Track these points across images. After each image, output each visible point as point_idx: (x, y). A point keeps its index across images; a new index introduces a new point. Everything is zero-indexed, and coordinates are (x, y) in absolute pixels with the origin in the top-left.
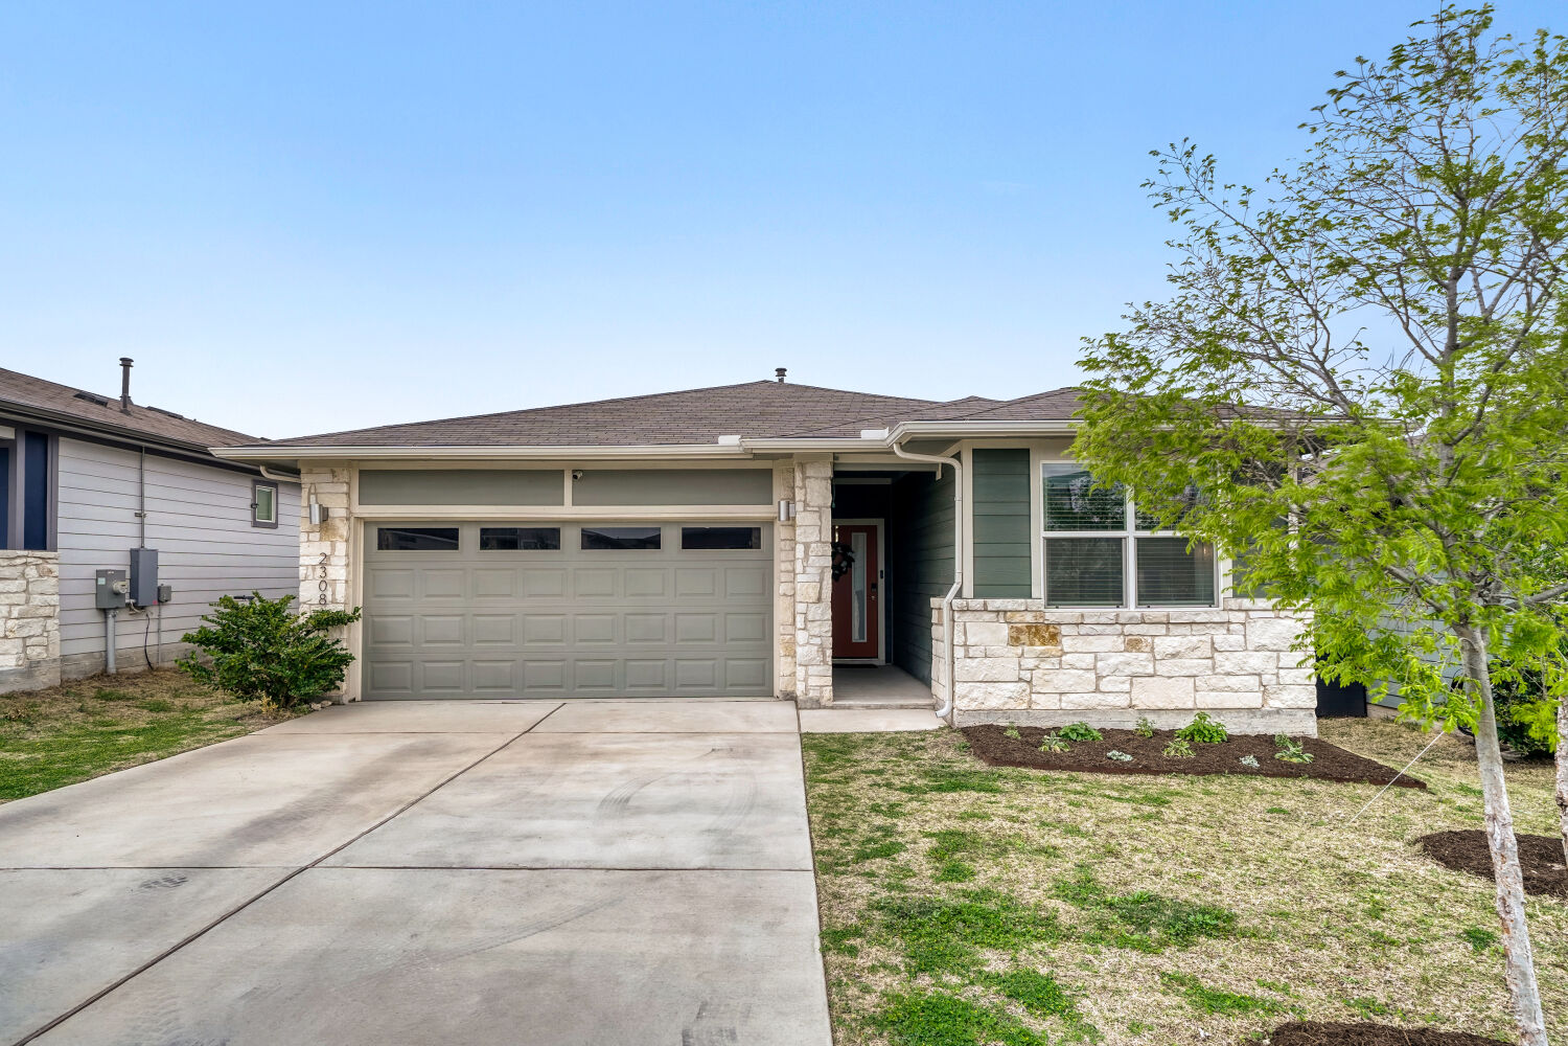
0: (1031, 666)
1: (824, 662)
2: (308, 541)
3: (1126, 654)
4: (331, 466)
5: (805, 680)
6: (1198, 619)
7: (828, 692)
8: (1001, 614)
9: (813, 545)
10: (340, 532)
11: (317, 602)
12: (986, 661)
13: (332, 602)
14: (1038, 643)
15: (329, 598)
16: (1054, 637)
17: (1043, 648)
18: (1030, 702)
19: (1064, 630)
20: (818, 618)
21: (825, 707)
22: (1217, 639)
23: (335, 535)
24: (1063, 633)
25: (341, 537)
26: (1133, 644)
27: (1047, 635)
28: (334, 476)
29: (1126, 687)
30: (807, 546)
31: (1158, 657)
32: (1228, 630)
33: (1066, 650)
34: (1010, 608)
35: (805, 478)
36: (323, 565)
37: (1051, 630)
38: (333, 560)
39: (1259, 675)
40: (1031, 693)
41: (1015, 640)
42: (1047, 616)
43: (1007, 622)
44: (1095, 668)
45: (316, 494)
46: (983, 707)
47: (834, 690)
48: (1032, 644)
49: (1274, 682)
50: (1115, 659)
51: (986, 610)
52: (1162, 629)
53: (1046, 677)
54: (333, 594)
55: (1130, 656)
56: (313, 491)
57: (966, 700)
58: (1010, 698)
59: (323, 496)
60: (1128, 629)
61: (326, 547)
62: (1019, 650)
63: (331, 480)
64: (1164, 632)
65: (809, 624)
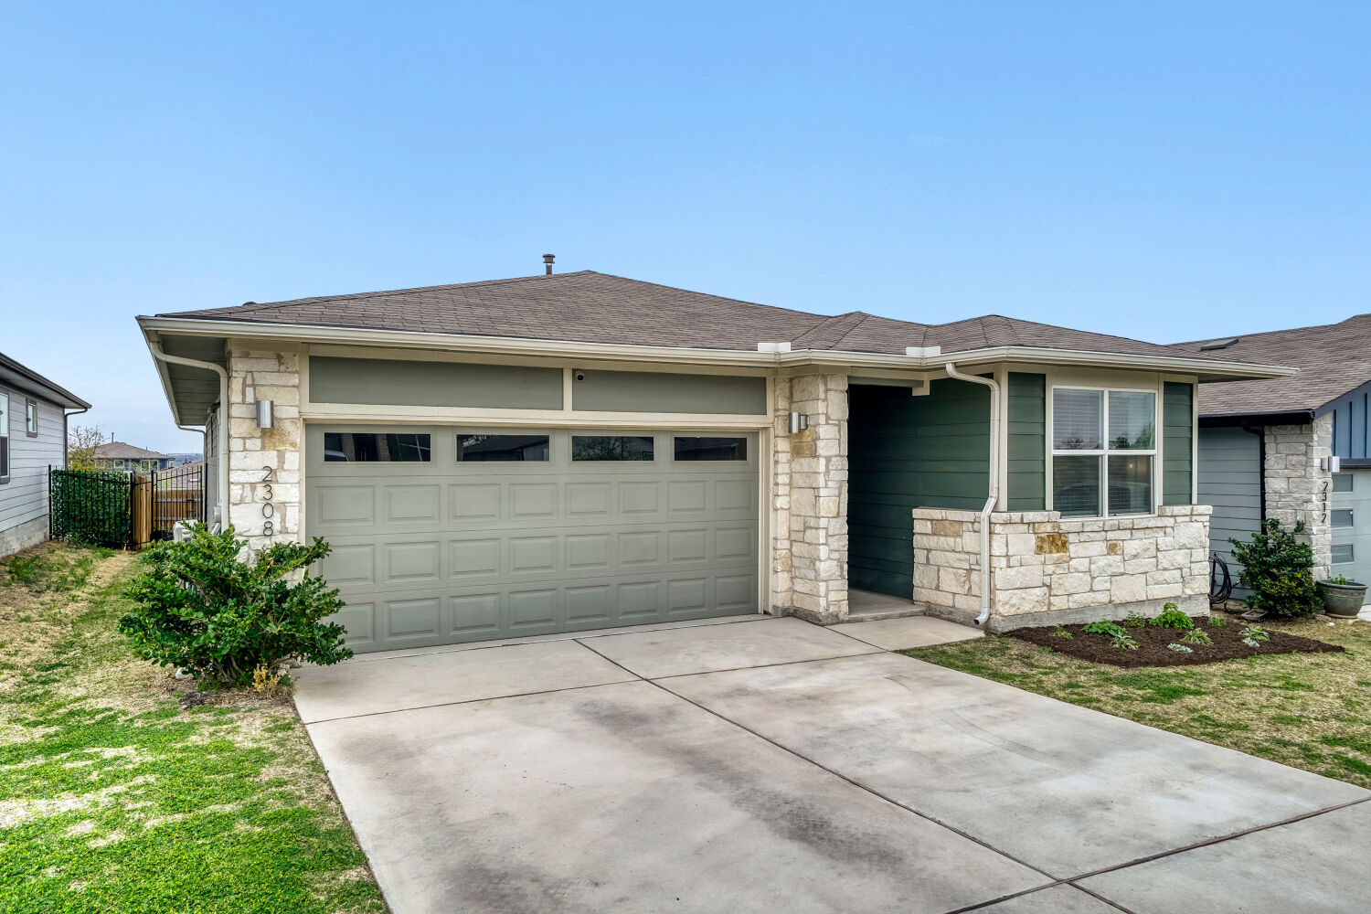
0: (1050, 572)
1: (842, 576)
2: (245, 450)
3: (1109, 557)
4: (278, 351)
5: (826, 596)
6: (1150, 525)
7: (845, 607)
8: (1031, 525)
9: (834, 459)
10: (291, 438)
11: (259, 532)
12: (1022, 569)
13: (281, 532)
14: (1054, 551)
15: (277, 527)
16: (1064, 544)
17: (1059, 554)
18: (1050, 604)
19: (1072, 538)
20: (836, 533)
21: (843, 622)
22: (1160, 541)
23: (284, 443)
24: (1070, 541)
25: (293, 444)
26: (1112, 549)
27: (1060, 543)
28: (281, 364)
29: (1107, 586)
30: (828, 459)
31: (1126, 559)
32: (1165, 533)
33: (1072, 556)
34: (1038, 520)
35: (827, 391)
36: (267, 483)
37: (1063, 538)
38: (282, 476)
39: (1181, 569)
40: (1050, 596)
41: (1040, 549)
42: (1063, 526)
43: (1035, 533)
44: (1090, 571)
45: (254, 386)
46: (1019, 612)
47: (849, 604)
48: (1051, 552)
49: (1188, 574)
50: (1102, 562)
51: (1022, 523)
52: (1126, 535)
53: (1061, 581)
54: (283, 520)
55: (1111, 558)
56: (249, 381)
57: (1007, 607)
58: (1037, 602)
59: (262, 389)
60: (1111, 535)
61: (270, 458)
62: (1041, 558)
63: (276, 368)
64: (1129, 537)
65: (830, 539)
